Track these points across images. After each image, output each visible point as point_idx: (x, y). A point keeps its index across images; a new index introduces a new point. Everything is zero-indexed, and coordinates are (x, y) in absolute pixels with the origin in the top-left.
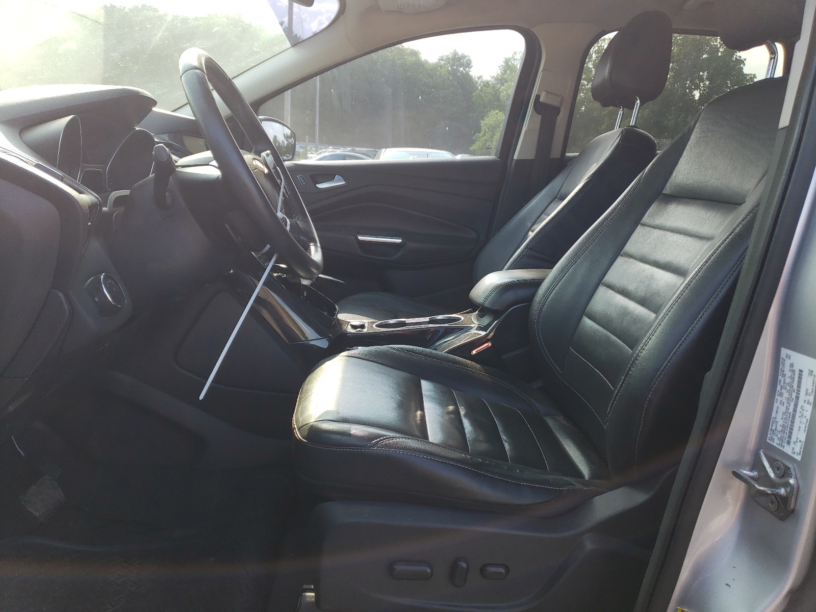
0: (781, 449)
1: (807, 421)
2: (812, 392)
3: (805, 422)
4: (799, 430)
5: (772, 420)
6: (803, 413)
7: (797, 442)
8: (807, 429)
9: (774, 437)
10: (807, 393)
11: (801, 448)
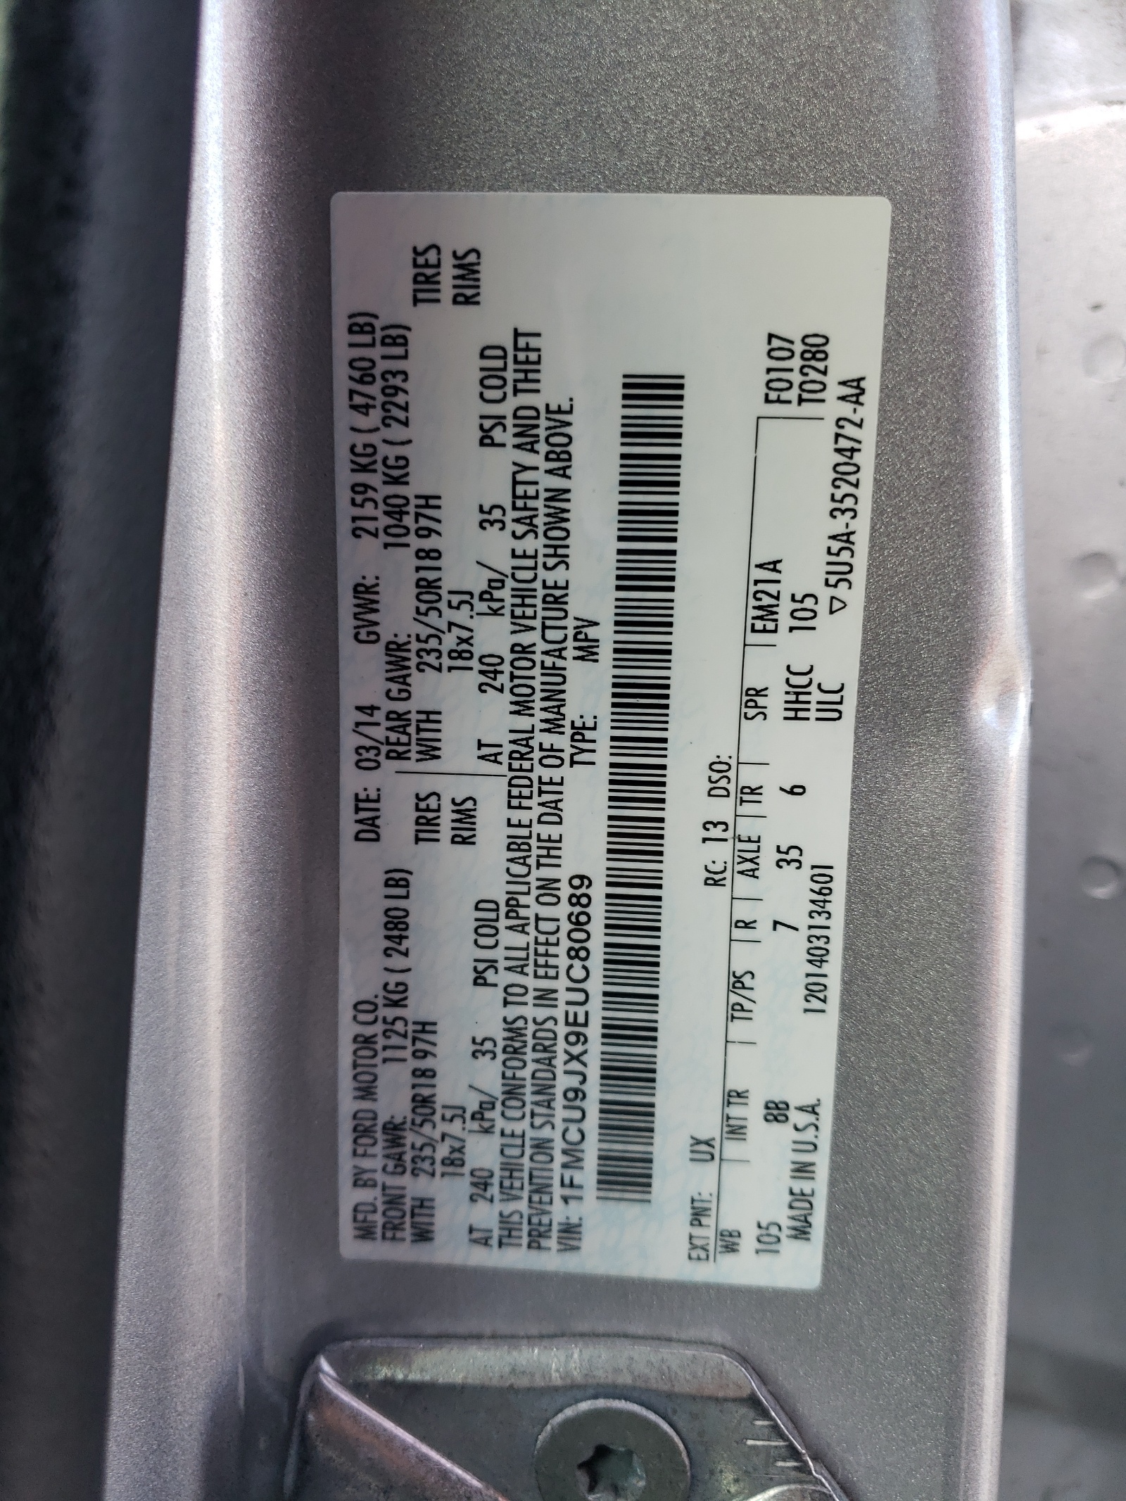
0: (551, 1260)
1: (822, 893)
2: (839, 575)
3: (798, 910)
4: (736, 1012)
5: (347, 1029)
6: (746, 828)
7: (735, 1131)
8: (834, 969)
9: (416, 1187)
10: (768, 612)
11: (802, 1170)
